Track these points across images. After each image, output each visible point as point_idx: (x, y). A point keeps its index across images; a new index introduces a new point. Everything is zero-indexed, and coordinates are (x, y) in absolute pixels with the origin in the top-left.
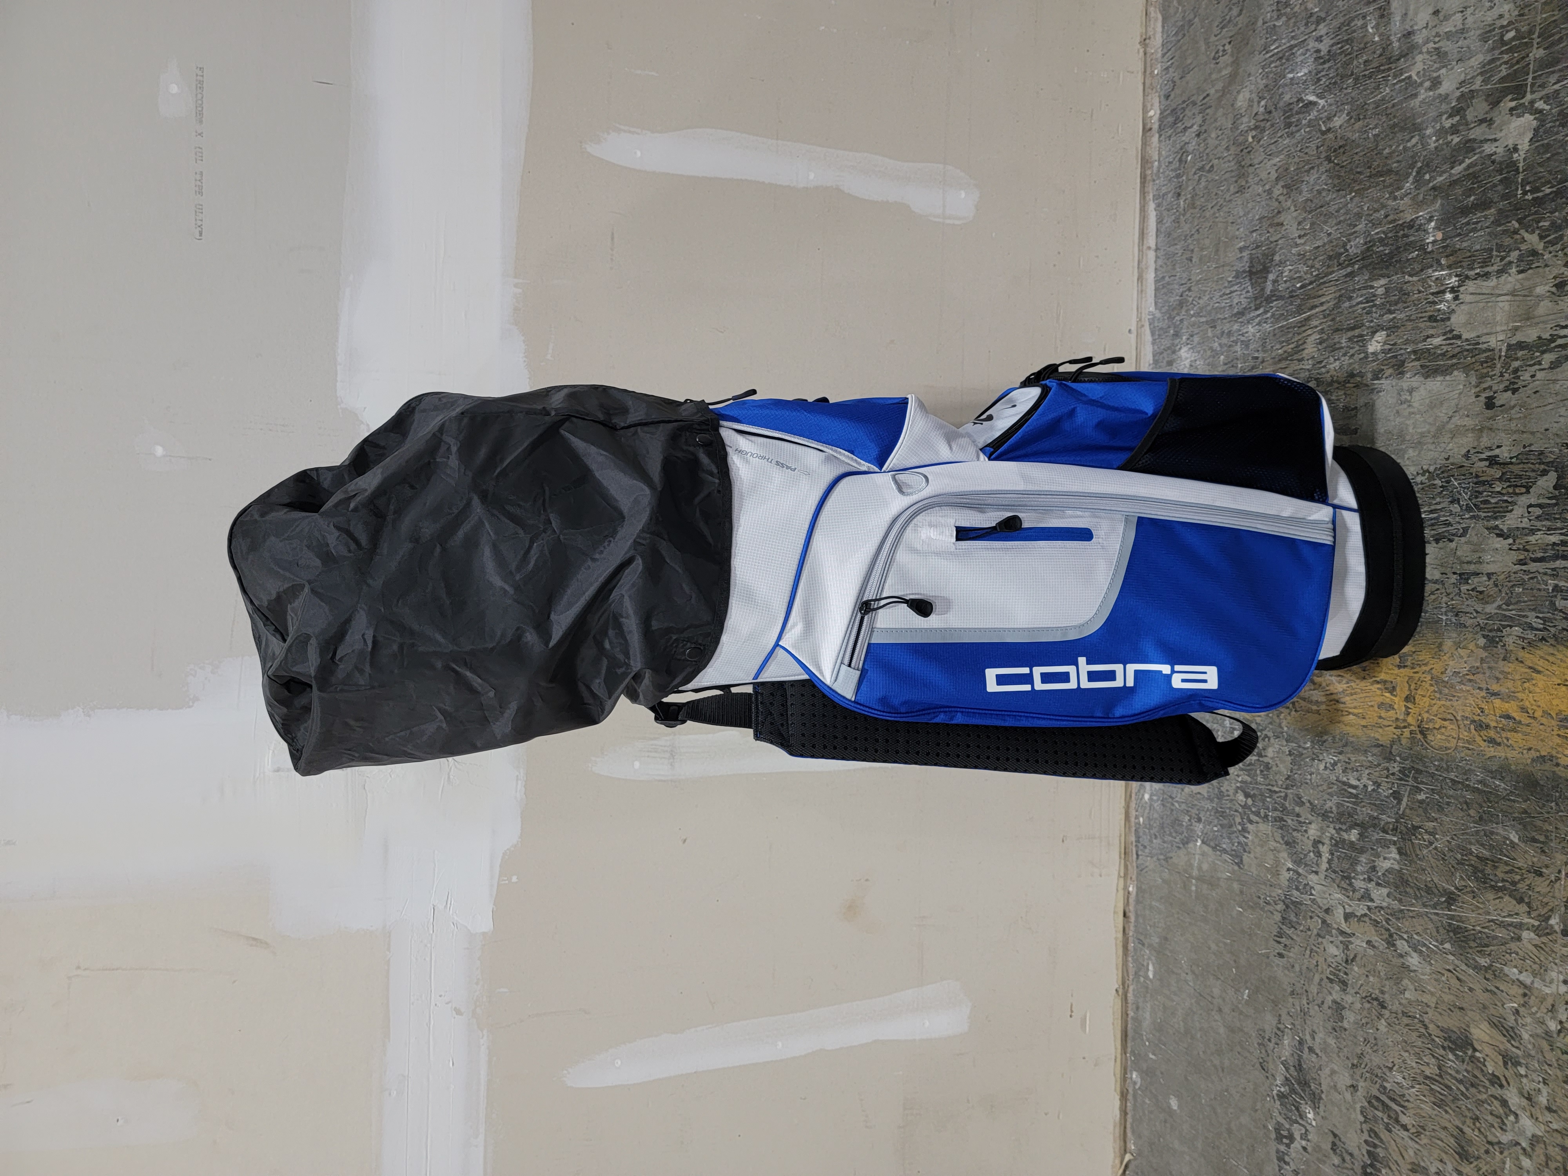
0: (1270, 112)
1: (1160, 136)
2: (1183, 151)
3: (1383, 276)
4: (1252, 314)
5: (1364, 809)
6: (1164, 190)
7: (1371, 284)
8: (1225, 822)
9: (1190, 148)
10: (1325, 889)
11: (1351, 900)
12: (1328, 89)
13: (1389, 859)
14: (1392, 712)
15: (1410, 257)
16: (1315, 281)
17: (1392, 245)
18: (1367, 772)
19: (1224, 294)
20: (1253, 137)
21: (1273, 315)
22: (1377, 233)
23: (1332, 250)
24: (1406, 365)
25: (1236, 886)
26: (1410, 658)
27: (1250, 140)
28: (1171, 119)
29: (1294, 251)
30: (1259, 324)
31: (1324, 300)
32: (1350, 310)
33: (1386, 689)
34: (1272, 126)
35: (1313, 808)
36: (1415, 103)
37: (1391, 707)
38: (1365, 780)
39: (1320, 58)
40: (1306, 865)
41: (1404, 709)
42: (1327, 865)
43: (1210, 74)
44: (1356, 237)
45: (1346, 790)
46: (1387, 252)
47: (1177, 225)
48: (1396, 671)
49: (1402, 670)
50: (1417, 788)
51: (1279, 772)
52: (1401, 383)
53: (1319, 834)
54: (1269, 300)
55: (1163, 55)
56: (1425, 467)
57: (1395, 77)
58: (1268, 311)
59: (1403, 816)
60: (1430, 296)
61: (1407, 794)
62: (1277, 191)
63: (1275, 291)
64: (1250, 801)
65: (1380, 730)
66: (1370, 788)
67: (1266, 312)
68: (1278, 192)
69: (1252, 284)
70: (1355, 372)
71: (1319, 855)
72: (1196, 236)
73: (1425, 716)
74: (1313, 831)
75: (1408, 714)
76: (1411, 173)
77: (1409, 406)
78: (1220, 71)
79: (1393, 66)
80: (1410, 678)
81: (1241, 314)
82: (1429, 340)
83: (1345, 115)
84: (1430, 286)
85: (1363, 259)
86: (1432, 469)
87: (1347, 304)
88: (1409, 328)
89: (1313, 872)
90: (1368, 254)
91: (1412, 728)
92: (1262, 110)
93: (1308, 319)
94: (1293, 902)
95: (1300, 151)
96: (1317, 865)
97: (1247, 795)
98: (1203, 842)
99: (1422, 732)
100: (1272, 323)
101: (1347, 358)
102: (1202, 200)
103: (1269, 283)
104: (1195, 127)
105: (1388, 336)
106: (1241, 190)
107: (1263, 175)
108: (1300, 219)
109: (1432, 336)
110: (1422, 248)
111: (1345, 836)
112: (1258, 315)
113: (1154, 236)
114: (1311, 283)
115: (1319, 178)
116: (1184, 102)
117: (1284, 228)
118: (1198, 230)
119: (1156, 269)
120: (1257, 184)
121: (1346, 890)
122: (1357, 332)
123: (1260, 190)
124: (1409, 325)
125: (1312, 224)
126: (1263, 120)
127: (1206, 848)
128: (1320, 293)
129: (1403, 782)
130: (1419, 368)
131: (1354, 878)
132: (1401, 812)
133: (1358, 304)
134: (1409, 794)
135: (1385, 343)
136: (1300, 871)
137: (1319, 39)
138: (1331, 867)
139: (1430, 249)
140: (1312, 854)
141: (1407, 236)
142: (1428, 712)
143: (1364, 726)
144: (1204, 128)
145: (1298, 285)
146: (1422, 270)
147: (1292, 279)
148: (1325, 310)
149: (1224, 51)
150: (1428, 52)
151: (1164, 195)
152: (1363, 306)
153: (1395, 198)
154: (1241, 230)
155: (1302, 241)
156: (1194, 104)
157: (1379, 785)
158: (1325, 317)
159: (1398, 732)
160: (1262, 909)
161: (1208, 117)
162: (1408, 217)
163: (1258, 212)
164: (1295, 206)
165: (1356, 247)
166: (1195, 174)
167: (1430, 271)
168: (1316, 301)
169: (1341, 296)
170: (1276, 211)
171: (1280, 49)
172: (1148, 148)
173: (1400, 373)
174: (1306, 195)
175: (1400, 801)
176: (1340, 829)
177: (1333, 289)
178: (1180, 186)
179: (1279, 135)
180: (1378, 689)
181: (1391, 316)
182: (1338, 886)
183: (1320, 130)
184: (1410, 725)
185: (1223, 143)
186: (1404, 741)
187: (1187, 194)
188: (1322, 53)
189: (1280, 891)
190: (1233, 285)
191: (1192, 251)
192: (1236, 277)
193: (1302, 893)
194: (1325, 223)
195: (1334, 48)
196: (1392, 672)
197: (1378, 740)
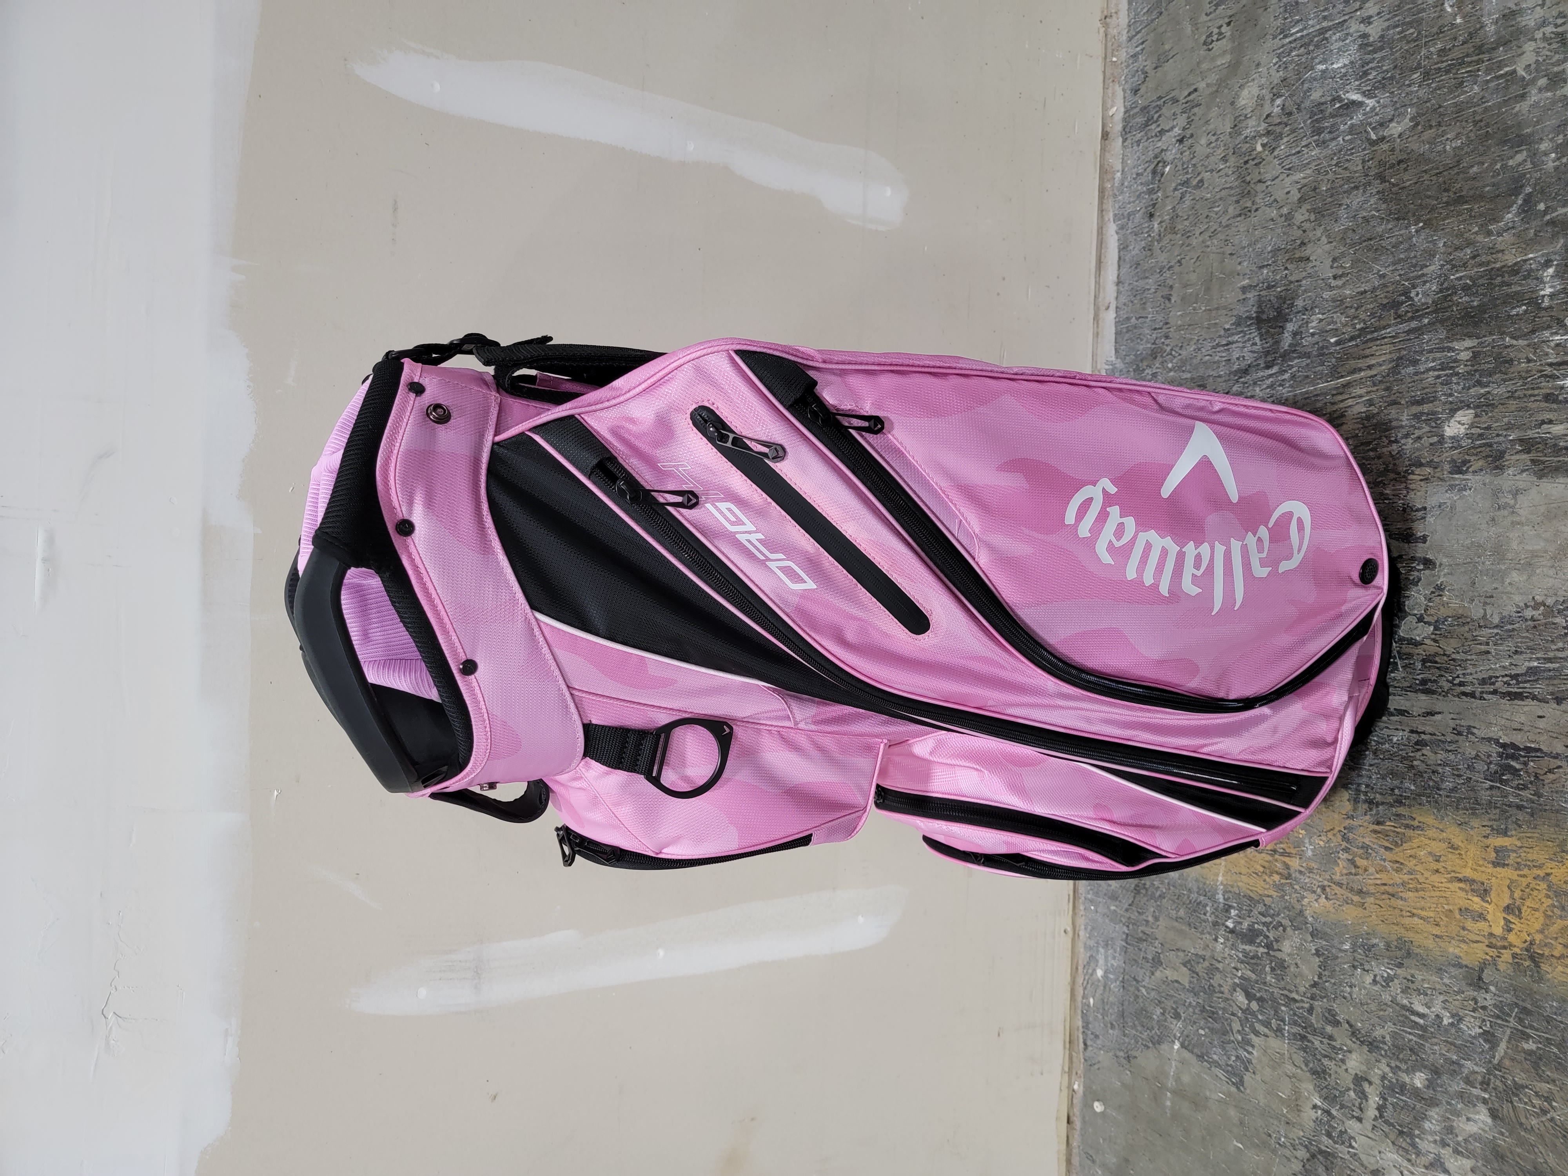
0: (1290, 114)
1: (1125, 140)
2: (1159, 161)
3: (1470, 336)
4: (1261, 374)
5: (1436, 1048)
6: (1130, 208)
7: (1449, 344)
8: (1217, 1026)
9: (1169, 156)
10: (1373, 1143)
11: (1413, 1165)
12: (1381, 85)
13: (1475, 1121)
14: (1482, 925)
15: (1514, 312)
16: (1359, 336)
17: (1484, 295)
18: (1442, 998)
19: (1218, 345)
20: (1263, 145)
21: (1293, 377)
22: (1460, 278)
23: (1386, 297)
24: (1507, 457)
25: (1232, 1112)
26: (1515, 855)
27: (1259, 148)
28: (1141, 120)
29: (1326, 295)
30: (1271, 386)
31: (1373, 362)
32: (1416, 378)
33: (1472, 890)
34: (1293, 131)
35: (1354, 1033)
36: (1523, 107)
37: (1481, 917)
38: (1437, 1008)
39: (1367, 45)
40: (1342, 1107)
41: (1502, 922)
42: (1377, 1113)
43: (1198, 63)
44: (1425, 282)
45: (1407, 1018)
46: (1475, 304)
47: (1149, 253)
48: (1490, 869)
49: (1498, 869)
50: (1523, 1033)
51: (1301, 974)
52: (1498, 481)
53: (1364, 1068)
54: (1285, 356)
55: (1130, 39)
56: (1539, 599)
57: (1488, 71)
58: (1285, 371)
59: (1499, 1067)
60: (1549, 369)
61: (1506, 1038)
62: (1300, 216)
63: (1296, 346)
64: (1254, 1006)
65: (1463, 945)
66: (1446, 1022)
67: (1282, 372)
68: (1302, 218)
69: (1261, 335)
70: (1423, 461)
71: (1363, 1096)
72: (1177, 269)
73: (1538, 937)
74: (1355, 1062)
75: (1510, 930)
76: (1515, 203)
77: (1513, 512)
78: (1213, 59)
79: (1486, 57)
80: (1512, 881)
81: (1245, 371)
82: (1545, 426)
83: (1407, 120)
84: (1547, 354)
85: (1436, 311)
86: (1550, 601)
87: (1411, 370)
88: (1513, 408)
89: (1353, 1117)
90: (1446, 305)
91: (1518, 951)
92: (1277, 110)
93: (1347, 385)
94: (1321, 1152)
95: (1336, 165)
96: (1361, 1109)
97: (1249, 996)
98: (1182, 1045)
99: (1532, 958)
100: (1291, 386)
101: (1410, 441)
102: (1187, 223)
103: (1286, 335)
104: (1177, 131)
105: (1476, 416)
106: (1245, 213)
107: (1279, 195)
108: (1336, 253)
109: (1550, 422)
110: (1534, 302)
111: (1406, 1079)
112: (1271, 376)
113: (1116, 266)
114: (1352, 338)
115: (1366, 201)
116: (1160, 98)
117: (1310, 265)
118: (1179, 261)
119: (1117, 308)
120: (1270, 206)
121: (1407, 1151)
122: (1426, 408)
123: (1274, 213)
124: (1513, 404)
125: (1355, 262)
126: (1280, 123)
127: (1186, 1054)
128: (1367, 352)
129: (1499, 1022)
130: (1529, 463)
131: (1419, 1137)
132: (1496, 1061)
133: (1428, 370)
134: (1510, 1038)
135: (1472, 426)
136: (1334, 1112)
137: (1367, 21)
138: (1381, 1116)
139: (1546, 303)
140: (1352, 1093)
141: (1509, 285)
142: (1541, 932)
143: (1436, 936)
144: (1188, 133)
145: (1332, 340)
146: (1533, 332)
147: (1323, 332)
148: (1376, 375)
149: (1220, 34)
150: (1545, 38)
151: (1129, 215)
152: (1436, 373)
153: (1489, 233)
154: (1245, 264)
155: (1339, 283)
156: (1175, 101)
157: (1461, 1020)
158: (1374, 385)
159: (1493, 952)
160: (1274, 1151)
161: (1196, 118)
162: (1511, 258)
163: (1270, 241)
164: (1328, 237)
165: (1426, 295)
166: (1175, 189)
167: (1547, 333)
168: (1362, 363)
169: (1401, 358)
170: (1299, 242)
171: (1305, 32)
172: (1108, 155)
173: (1497, 468)
174: (1345, 223)
175: (1494, 1045)
176: (1397, 1066)
177: (1388, 348)
178: (1154, 205)
179: (1304, 143)
180: (1460, 888)
181: (1482, 391)
182: (1393, 1143)
183: (1368, 139)
184: (1511, 945)
185: (1219, 151)
186: (1502, 967)
187: (1164, 213)
188: (1371, 39)
189: (1302, 1134)
190: (1233, 334)
191: (1171, 287)
192: (1238, 324)
193: (1335, 1143)
194: (1374, 261)
195: (1391, 32)
196: (1483, 869)
197: (1460, 957)
